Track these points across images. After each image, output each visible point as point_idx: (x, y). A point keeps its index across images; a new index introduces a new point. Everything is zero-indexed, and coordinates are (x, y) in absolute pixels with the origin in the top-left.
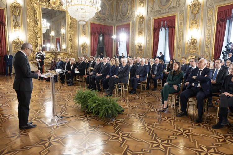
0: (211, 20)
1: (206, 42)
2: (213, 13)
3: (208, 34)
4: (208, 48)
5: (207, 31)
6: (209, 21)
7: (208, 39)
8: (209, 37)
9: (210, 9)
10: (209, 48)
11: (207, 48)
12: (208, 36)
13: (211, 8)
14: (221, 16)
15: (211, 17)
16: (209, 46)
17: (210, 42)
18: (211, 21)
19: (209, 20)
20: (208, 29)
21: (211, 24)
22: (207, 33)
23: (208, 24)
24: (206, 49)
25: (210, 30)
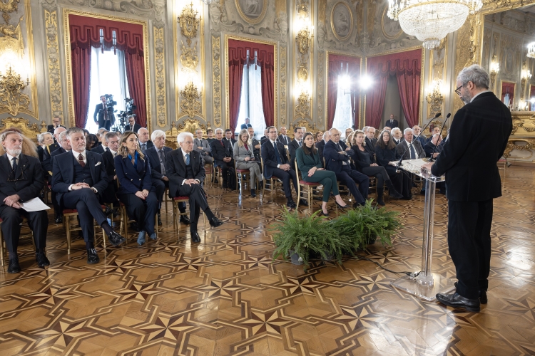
0: (57, 38)
1: (51, 89)
2: (58, 24)
3: (53, 70)
4: (59, 102)
5: (49, 61)
6: (52, 40)
7: (56, 81)
8: (57, 77)
9: (48, 11)
10: (61, 103)
11: (56, 103)
12: (53, 75)
13: (53, 11)
14: (79, 36)
15: (56, 33)
16: (59, 99)
17: (60, 90)
18: (57, 41)
19: (52, 37)
20: (51, 59)
21: (57, 48)
22: (52, 67)
23: (48, 47)
24: (52, 104)
25: (58, 62)
